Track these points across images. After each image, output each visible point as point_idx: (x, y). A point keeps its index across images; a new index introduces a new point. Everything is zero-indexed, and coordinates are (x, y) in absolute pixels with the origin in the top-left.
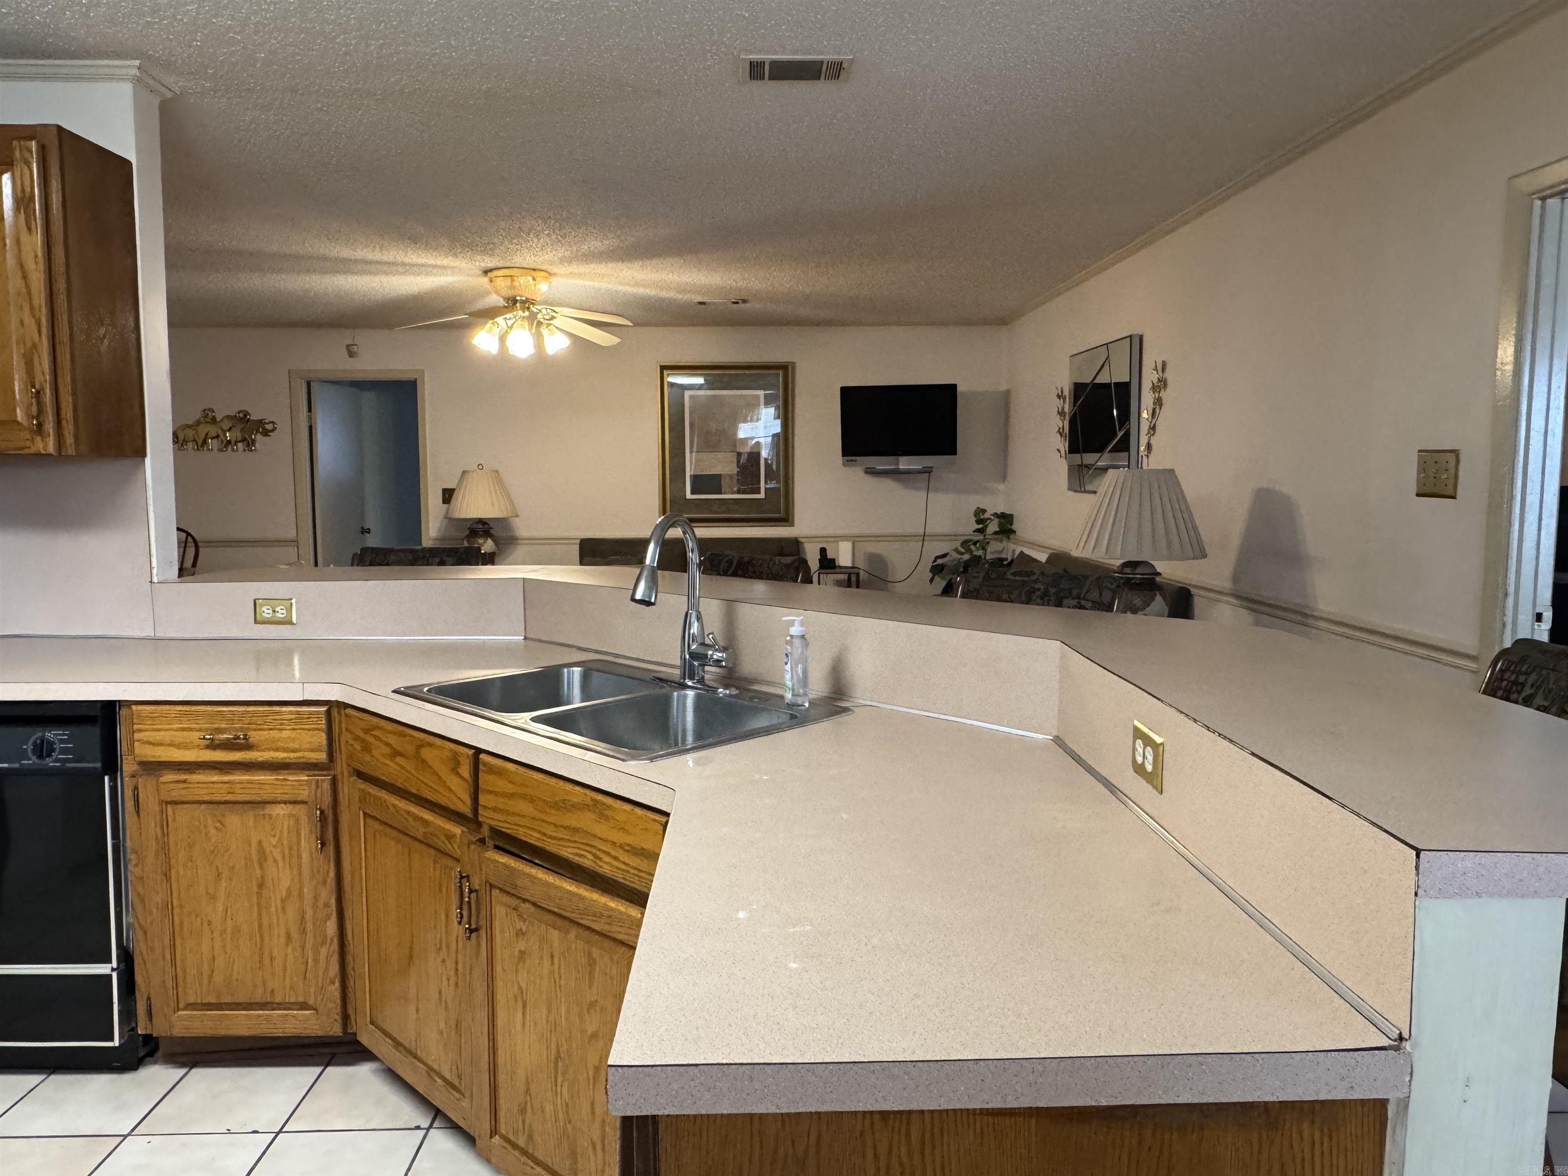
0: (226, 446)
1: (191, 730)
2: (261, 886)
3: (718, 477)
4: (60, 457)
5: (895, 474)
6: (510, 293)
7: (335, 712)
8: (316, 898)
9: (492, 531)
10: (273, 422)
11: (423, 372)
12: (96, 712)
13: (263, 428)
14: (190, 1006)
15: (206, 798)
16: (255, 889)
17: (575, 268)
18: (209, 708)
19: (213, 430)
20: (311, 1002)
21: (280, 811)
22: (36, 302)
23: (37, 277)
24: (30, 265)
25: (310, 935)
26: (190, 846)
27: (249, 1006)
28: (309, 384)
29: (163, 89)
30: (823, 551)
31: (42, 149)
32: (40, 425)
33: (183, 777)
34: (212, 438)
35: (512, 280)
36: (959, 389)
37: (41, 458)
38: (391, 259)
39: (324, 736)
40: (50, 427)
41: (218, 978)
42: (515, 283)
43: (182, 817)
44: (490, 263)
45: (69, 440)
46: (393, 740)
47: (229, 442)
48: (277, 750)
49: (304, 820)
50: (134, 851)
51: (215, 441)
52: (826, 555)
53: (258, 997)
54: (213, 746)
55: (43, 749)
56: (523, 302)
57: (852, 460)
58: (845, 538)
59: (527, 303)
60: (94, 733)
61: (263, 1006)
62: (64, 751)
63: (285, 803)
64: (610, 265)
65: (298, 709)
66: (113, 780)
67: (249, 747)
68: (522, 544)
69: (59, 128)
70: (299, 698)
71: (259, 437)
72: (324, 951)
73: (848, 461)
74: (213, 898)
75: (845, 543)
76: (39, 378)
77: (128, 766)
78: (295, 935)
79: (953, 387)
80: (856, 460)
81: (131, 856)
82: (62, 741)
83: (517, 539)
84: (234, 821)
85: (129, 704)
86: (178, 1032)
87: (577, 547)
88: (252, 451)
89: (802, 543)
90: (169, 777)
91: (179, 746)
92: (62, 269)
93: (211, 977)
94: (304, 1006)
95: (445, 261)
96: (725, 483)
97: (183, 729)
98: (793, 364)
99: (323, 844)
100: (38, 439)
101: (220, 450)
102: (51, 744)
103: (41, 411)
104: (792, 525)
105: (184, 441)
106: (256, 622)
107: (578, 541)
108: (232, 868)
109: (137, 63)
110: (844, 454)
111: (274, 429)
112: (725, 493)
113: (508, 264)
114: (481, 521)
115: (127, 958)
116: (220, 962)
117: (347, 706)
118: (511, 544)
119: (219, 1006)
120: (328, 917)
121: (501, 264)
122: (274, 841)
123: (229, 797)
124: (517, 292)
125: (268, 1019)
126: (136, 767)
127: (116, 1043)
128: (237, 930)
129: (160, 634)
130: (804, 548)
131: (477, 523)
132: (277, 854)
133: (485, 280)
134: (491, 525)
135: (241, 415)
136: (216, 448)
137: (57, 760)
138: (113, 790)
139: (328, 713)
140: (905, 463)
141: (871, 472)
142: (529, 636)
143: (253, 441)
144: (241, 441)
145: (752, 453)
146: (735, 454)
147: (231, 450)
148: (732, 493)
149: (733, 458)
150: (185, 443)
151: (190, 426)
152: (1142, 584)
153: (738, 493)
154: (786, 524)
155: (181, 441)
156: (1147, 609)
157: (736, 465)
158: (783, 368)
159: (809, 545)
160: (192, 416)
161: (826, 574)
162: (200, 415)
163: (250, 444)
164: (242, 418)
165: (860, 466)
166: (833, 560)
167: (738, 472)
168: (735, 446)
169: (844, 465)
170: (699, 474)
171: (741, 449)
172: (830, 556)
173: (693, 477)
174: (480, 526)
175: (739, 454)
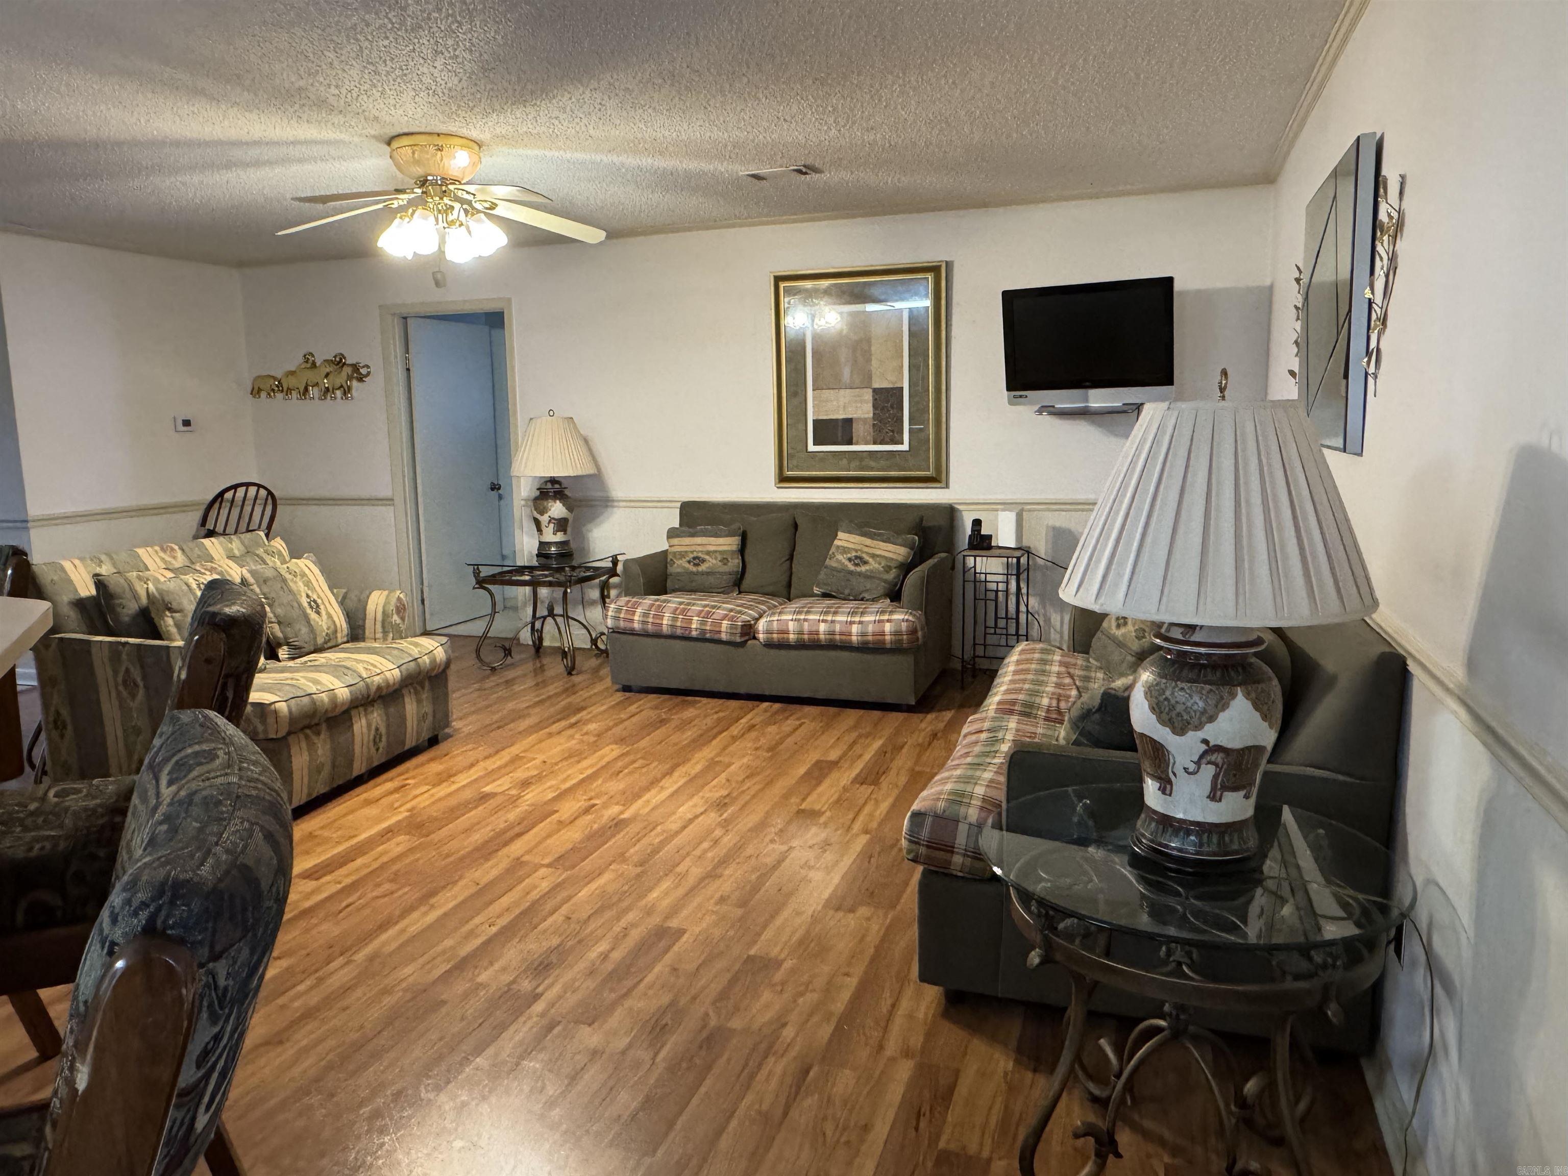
0: (325, 394)
3: (848, 423)
5: (1084, 413)
6: (417, 170)
9: (567, 492)
10: (367, 367)
11: (509, 300)
13: (358, 373)
19: (311, 376)
28: (405, 319)
30: (977, 523)
34: (312, 387)
36: (1177, 286)
47: (327, 389)
51: (316, 389)
52: (980, 529)
57: (1021, 396)
68: (619, 507)
71: (355, 383)
73: (1015, 397)
75: (1009, 512)
79: (1168, 282)
80: (1026, 396)
83: (613, 501)
87: (677, 512)
88: (347, 398)
89: (961, 511)
96: (859, 430)
98: (949, 265)
101: (320, 399)
104: (947, 486)
105: (288, 389)
107: (679, 505)
110: (1010, 388)
111: (369, 374)
112: (857, 444)
114: (553, 481)
118: (607, 506)
131: (546, 482)
135: (338, 358)
136: (317, 396)
140: (1097, 399)
143: (349, 388)
144: (338, 389)
145: (892, 389)
146: (870, 391)
147: (329, 398)
148: (867, 443)
149: (868, 395)
150: (289, 391)
151: (292, 373)
152: (1214, 667)
153: (875, 443)
154: (938, 485)
155: (285, 389)
156: (1208, 727)
157: (871, 405)
158: (935, 269)
159: (964, 513)
160: (294, 362)
161: (975, 557)
162: (301, 360)
163: (347, 391)
164: (339, 362)
165: (1032, 403)
166: (989, 537)
167: (874, 414)
168: (870, 378)
169: (1011, 403)
170: (825, 418)
171: (876, 385)
172: (984, 531)
173: (815, 422)
174: (549, 486)
175: (875, 391)
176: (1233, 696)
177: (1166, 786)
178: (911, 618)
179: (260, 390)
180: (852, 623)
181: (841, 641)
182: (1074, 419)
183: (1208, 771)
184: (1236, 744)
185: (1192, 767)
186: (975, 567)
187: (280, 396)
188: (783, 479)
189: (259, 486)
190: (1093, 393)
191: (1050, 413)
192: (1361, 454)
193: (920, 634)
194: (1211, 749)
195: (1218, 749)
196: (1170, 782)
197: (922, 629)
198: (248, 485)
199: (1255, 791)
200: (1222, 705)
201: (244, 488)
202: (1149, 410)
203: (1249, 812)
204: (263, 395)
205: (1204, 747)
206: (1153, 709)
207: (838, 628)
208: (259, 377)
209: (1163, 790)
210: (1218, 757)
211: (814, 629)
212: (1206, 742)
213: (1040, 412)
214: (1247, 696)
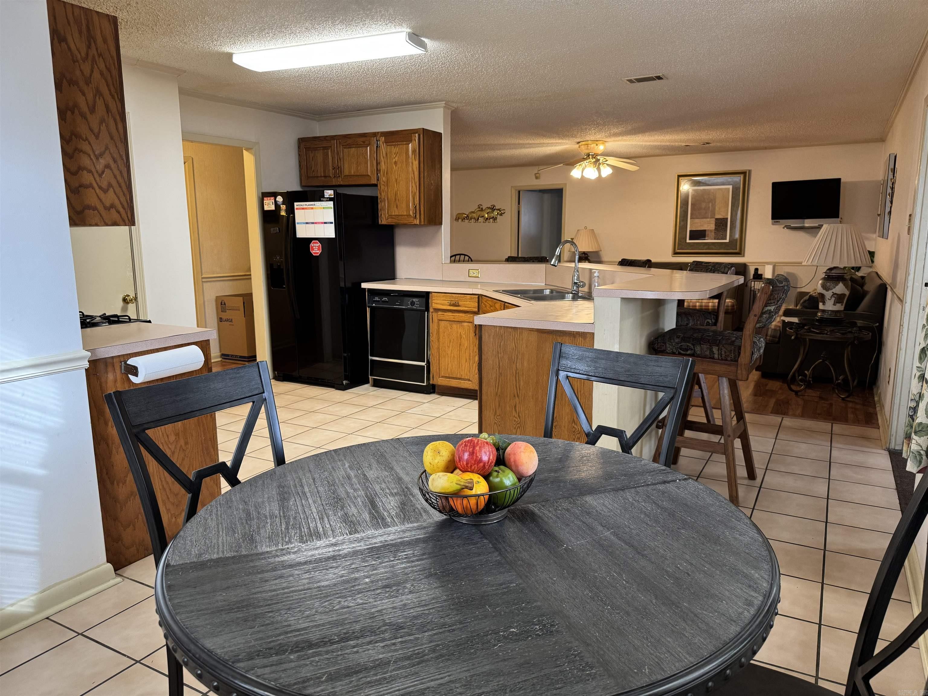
0: (486, 221)
1: (445, 300)
2: (460, 345)
3: (704, 231)
4: (420, 226)
6: (587, 151)
7: (480, 297)
8: (473, 350)
9: (589, 258)
10: (504, 210)
11: (566, 184)
12: (425, 294)
13: (500, 212)
14: (442, 377)
15: (448, 319)
16: (459, 346)
17: (613, 139)
18: (450, 295)
19: (481, 213)
20: (471, 379)
21: (465, 324)
22: (416, 181)
23: (417, 173)
24: (415, 169)
25: (471, 361)
26: (444, 333)
27: (456, 378)
28: (519, 192)
29: (451, 107)
30: (756, 270)
31: (419, 136)
32: (416, 216)
33: (443, 313)
34: (481, 217)
35: (588, 146)
36: (842, 181)
37: (415, 225)
38: (539, 142)
39: (477, 304)
40: (418, 216)
41: (449, 370)
42: (589, 147)
43: (442, 324)
44: (579, 140)
45: (422, 220)
46: (490, 303)
47: (487, 219)
48: (465, 307)
49: (471, 328)
50: (432, 333)
51: (482, 218)
52: (758, 272)
53: (458, 376)
54: (450, 305)
55: (413, 303)
56: (592, 155)
57: (777, 222)
58: (768, 263)
59: (595, 156)
60: (424, 300)
61: (459, 379)
62: (417, 304)
63: (467, 322)
64: (629, 136)
65: (471, 296)
66: (428, 313)
67: (459, 306)
69: (423, 129)
70: (471, 293)
71: (499, 216)
72: (475, 365)
73: (775, 222)
74: (449, 347)
75: (769, 266)
76: (416, 202)
77: (431, 310)
78: (468, 360)
79: (839, 180)
80: (779, 222)
81: (431, 334)
82: (417, 302)
83: (602, 262)
84: (455, 326)
85: (432, 292)
86: (439, 383)
88: (495, 222)
90: (440, 313)
91: (443, 305)
92: (422, 171)
93: (447, 369)
94: (469, 380)
95: (560, 141)
96: (708, 234)
97: (444, 300)
98: (750, 171)
99: (475, 335)
100: (415, 220)
101: (484, 222)
102: (414, 302)
103: (416, 212)
104: (744, 256)
106: (469, 276)
108: (454, 339)
109: (444, 102)
110: (773, 218)
111: (504, 213)
112: (707, 239)
113: (585, 140)
114: (584, 253)
115: (428, 363)
116: (450, 365)
117: (483, 295)
119: (449, 378)
120: (476, 355)
121: (582, 140)
122: (464, 333)
123: (454, 320)
124: (589, 151)
125: (460, 382)
126: (433, 310)
127: (425, 384)
128: (454, 357)
129: (444, 279)
130: (749, 269)
131: (582, 254)
132: (464, 336)
133: (578, 146)
134: (589, 255)
135: (492, 207)
136: (482, 221)
137: (416, 307)
138: (428, 316)
139: (478, 298)
140: (808, 223)
141: (789, 227)
142: (547, 283)
143: (496, 218)
144: (492, 218)
145: (723, 218)
146: (714, 219)
147: (487, 222)
148: (712, 239)
149: (713, 221)
150: (471, 219)
151: (473, 212)
152: (836, 278)
153: (715, 239)
154: (740, 256)
155: (470, 218)
156: (834, 289)
157: (714, 225)
158: (744, 173)
159: (750, 267)
160: (474, 208)
161: (754, 281)
162: (477, 207)
163: (495, 219)
164: (493, 209)
165: (782, 224)
166: (761, 275)
167: (715, 228)
168: (715, 215)
169: (773, 224)
170: (694, 229)
171: (718, 216)
172: (759, 272)
173: (691, 231)
174: (583, 255)
175: (716, 219)
176: (839, 283)
177: (824, 303)
178: (732, 301)
179: (459, 218)
180: (709, 302)
181: (705, 309)
182: (797, 231)
183: (833, 299)
184: (840, 293)
185: (830, 298)
186: (754, 287)
187: (467, 221)
188: (675, 253)
189: (465, 255)
190: (807, 221)
191: (787, 228)
192: (887, 239)
193: (735, 307)
194: (834, 294)
195: (836, 294)
196: (825, 302)
197: (736, 305)
198: (460, 255)
199: (844, 304)
200: (837, 285)
201: (459, 256)
202: (825, 226)
203: (843, 309)
204: (460, 220)
205: (832, 294)
206: (822, 287)
207: (704, 304)
208: (459, 214)
209: (823, 304)
210: (835, 296)
211: (694, 304)
212: (833, 292)
213: (784, 228)
214: (842, 283)
